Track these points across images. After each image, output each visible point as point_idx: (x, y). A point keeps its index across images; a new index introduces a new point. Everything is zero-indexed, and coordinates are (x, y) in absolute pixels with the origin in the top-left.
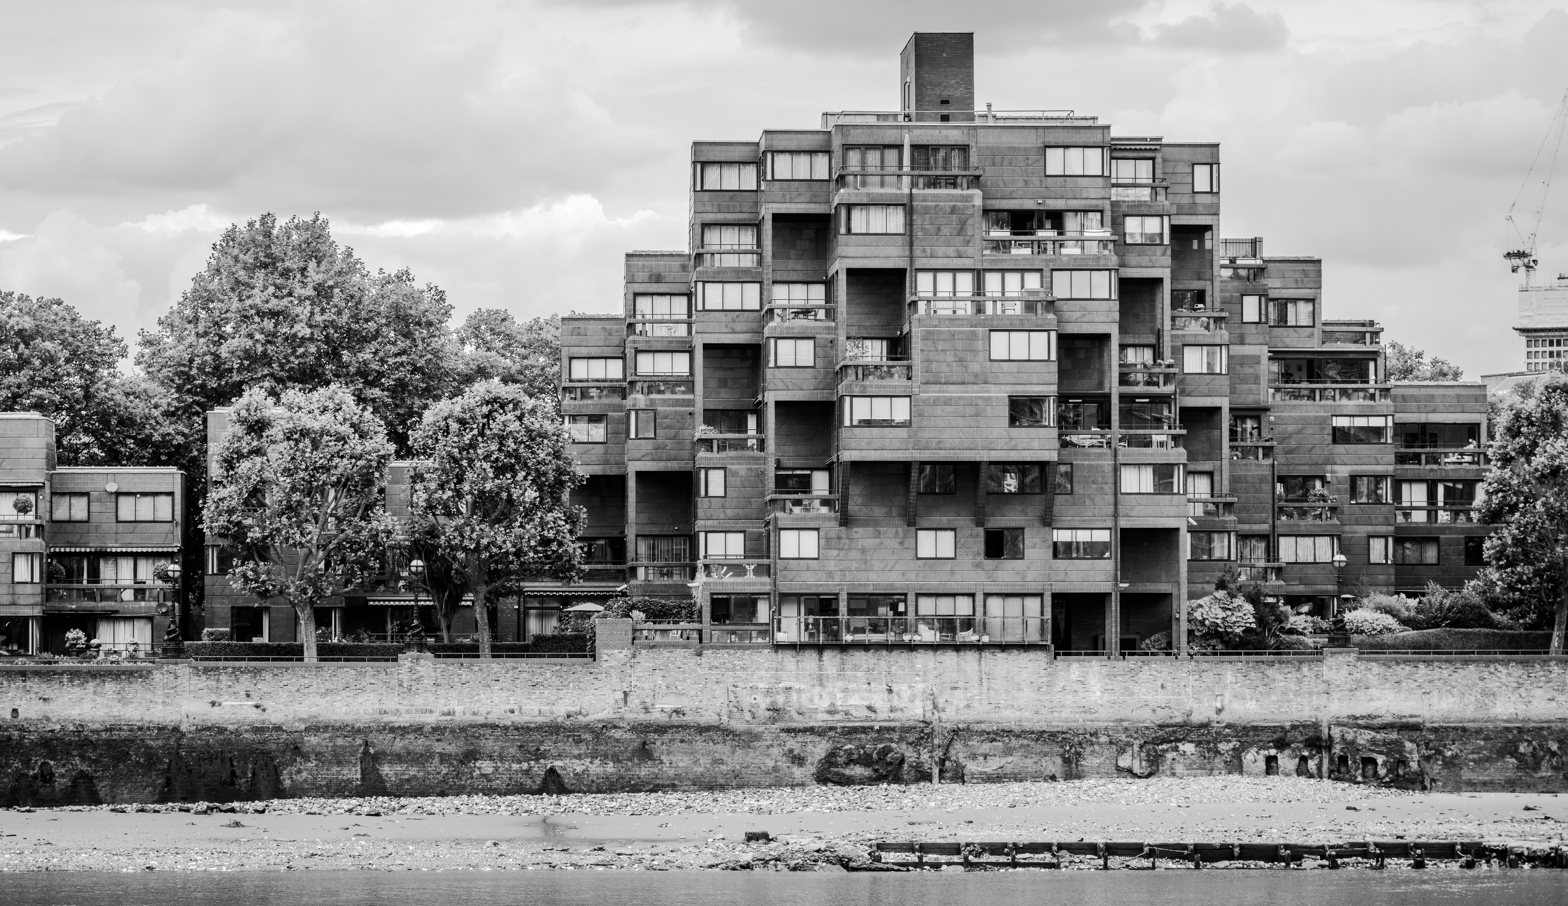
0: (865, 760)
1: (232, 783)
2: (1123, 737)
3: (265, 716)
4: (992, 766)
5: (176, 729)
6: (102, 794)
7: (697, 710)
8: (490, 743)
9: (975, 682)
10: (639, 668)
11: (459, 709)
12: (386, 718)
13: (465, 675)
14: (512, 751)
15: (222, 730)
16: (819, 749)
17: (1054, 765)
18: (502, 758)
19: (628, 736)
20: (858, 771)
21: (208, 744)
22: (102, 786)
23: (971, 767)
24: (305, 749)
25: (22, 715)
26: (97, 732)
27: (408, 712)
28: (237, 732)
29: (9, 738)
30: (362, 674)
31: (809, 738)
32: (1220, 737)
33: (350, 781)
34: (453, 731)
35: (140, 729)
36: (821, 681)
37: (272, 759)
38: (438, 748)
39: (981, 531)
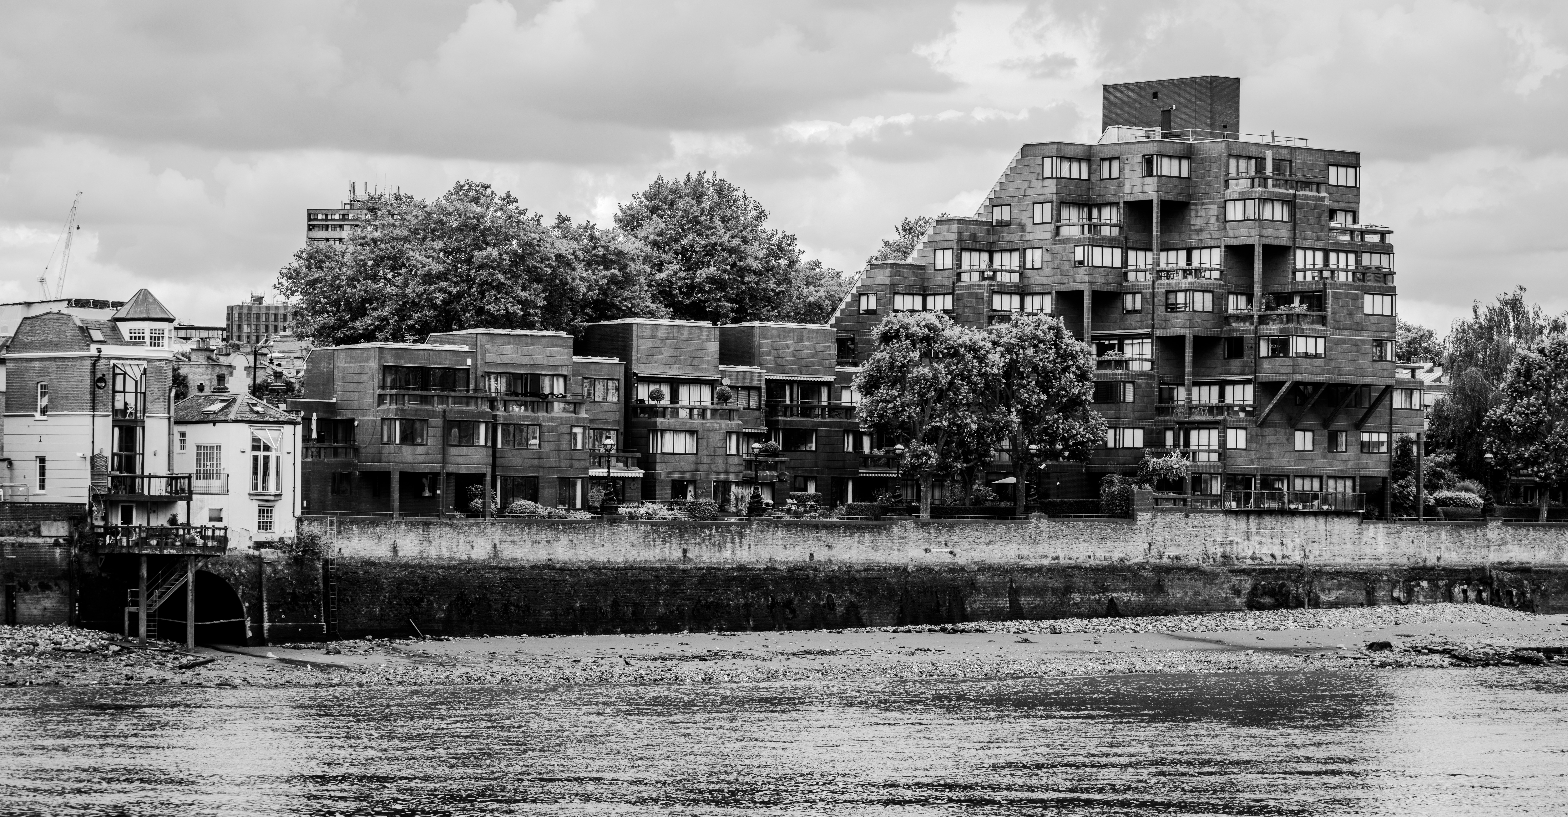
0: (1271, 593)
1: (938, 611)
2: (1394, 576)
3: (955, 560)
4: (1333, 596)
5: (905, 569)
6: (865, 618)
7: (1187, 556)
8: (1078, 580)
9: (1323, 538)
10: (1156, 526)
11: (1062, 555)
12: (1022, 562)
13: (1066, 531)
14: (1090, 586)
15: (931, 570)
16: (1247, 585)
17: (1361, 596)
18: (1085, 592)
19: (1150, 575)
20: (1267, 600)
21: (923, 581)
22: (864, 613)
23: (1323, 597)
24: (977, 585)
25: (816, 559)
26: (858, 571)
27: (1034, 557)
28: (939, 572)
29: (808, 576)
30: (1009, 529)
31: (1243, 577)
32: (1440, 577)
33: (1003, 608)
34: (1058, 572)
35: (885, 569)
36: (1248, 536)
37: (959, 592)
38: (1051, 583)
39: (1326, 432)
